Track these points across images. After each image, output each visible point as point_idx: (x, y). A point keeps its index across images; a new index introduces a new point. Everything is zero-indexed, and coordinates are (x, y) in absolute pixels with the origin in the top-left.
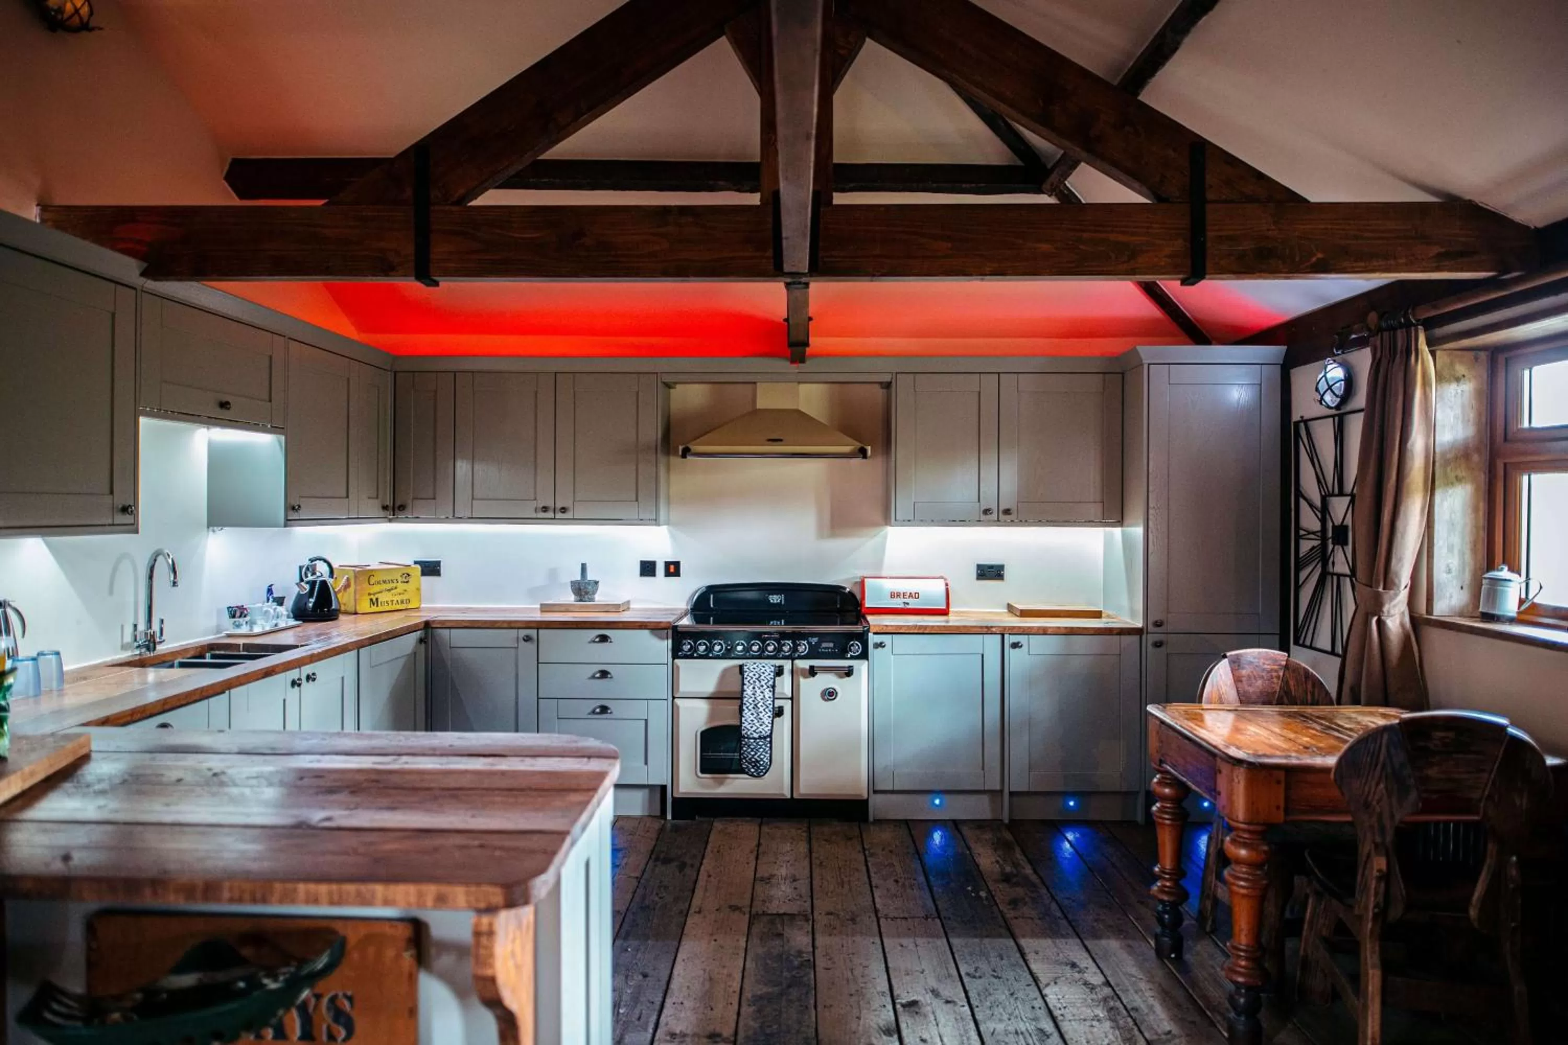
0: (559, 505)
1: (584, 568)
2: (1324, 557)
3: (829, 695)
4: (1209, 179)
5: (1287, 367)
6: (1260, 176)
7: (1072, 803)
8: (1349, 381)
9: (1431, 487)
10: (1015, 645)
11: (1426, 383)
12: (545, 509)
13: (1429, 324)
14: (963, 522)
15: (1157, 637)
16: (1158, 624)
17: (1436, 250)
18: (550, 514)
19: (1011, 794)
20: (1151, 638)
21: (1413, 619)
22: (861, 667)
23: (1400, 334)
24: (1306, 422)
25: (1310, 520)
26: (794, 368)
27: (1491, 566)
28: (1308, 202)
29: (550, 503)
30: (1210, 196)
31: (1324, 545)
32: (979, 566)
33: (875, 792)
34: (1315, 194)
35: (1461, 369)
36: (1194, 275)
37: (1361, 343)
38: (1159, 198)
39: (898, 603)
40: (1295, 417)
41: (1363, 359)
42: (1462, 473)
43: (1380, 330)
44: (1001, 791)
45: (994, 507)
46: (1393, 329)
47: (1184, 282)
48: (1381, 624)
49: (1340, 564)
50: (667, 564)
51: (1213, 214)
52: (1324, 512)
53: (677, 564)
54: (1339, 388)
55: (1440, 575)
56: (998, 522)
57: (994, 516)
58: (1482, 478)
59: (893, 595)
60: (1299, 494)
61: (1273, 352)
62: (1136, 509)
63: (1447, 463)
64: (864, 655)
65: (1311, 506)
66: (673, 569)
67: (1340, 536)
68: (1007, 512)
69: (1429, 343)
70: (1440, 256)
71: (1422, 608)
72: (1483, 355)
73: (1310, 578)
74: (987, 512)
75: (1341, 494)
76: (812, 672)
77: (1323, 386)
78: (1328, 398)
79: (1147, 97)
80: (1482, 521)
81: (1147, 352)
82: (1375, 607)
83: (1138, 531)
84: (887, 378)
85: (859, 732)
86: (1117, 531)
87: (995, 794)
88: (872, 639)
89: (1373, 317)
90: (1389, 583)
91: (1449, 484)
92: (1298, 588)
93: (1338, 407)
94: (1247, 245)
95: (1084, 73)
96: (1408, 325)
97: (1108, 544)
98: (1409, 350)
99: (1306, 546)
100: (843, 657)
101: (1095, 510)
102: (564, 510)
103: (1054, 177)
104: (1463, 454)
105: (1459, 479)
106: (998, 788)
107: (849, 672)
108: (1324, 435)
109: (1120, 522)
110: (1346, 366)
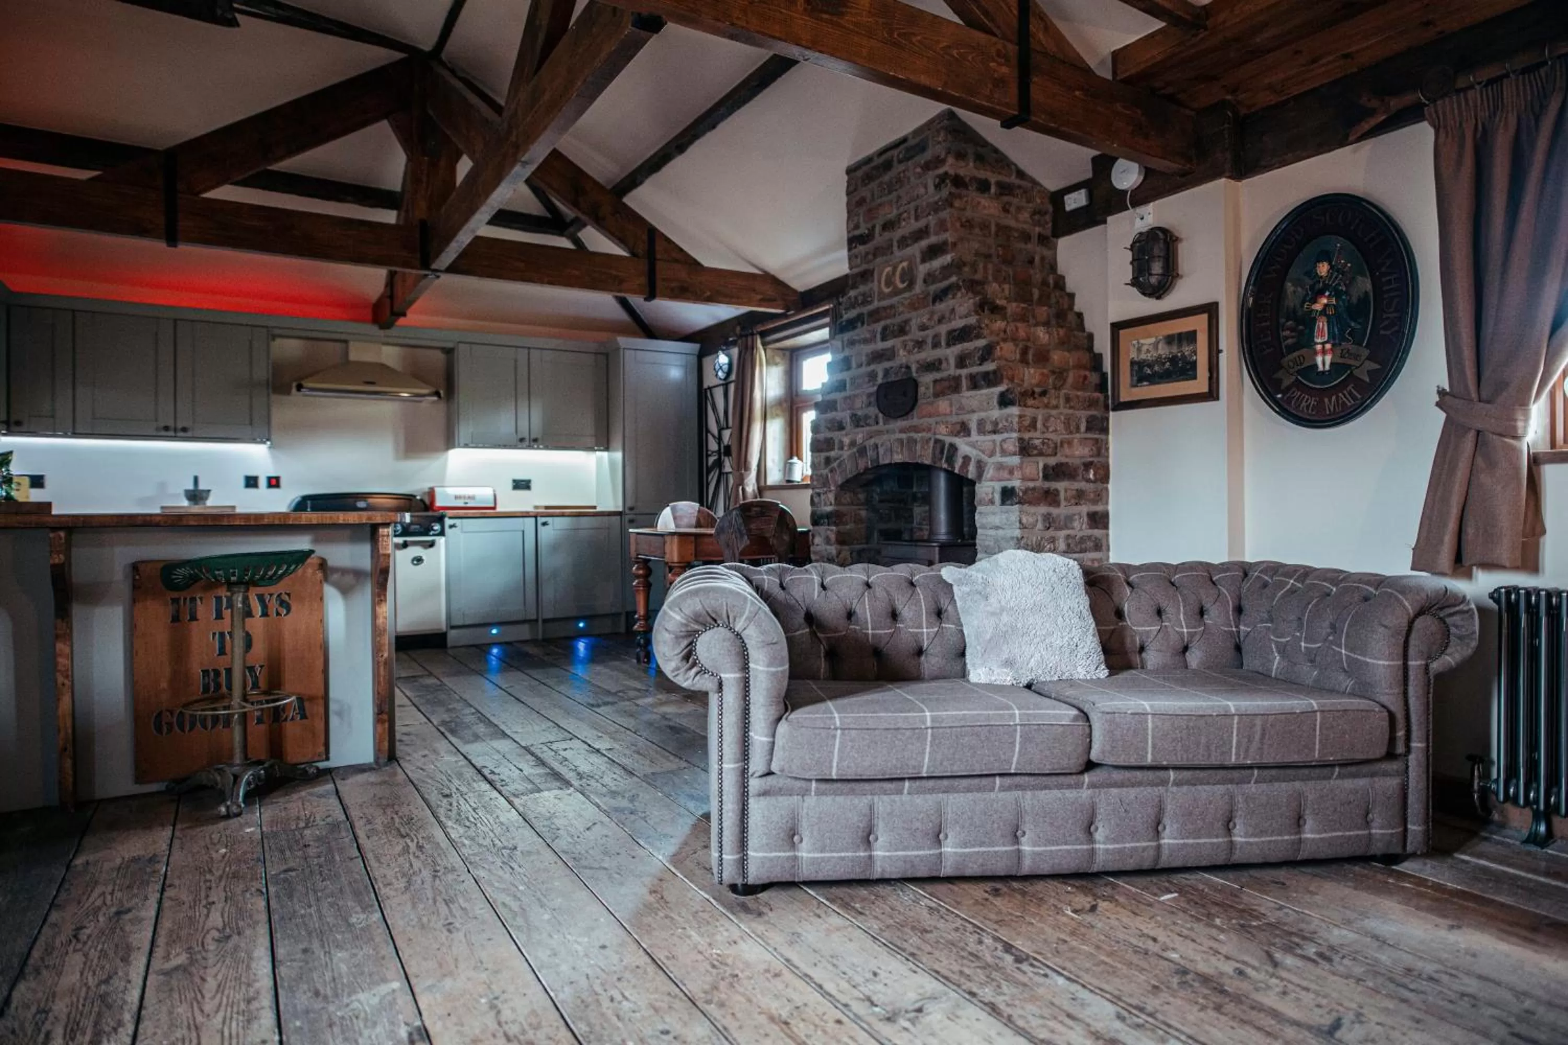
0: (180, 426)
1: (196, 479)
2: (719, 464)
3: (418, 560)
4: (658, 248)
5: (701, 356)
6: (681, 250)
7: (581, 625)
8: (730, 364)
9: (765, 418)
10: (544, 524)
11: (761, 365)
12: (166, 428)
13: (763, 334)
14: (505, 446)
15: (631, 517)
16: (631, 509)
17: (759, 297)
18: (172, 433)
19: (545, 621)
20: (627, 518)
21: (759, 488)
22: (441, 541)
23: (750, 339)
24: (710, 388)
25: (713, 446)
26: (382, 333)
27: (791, 458)
28: (701, 266)
29: (171, 423)
30: (658, 256)
31: (720, 458)
32: (514, 481)
33: (453, 627)
34: (707, 262)
35: (778, 359)
36: (651, 296)
37: (734, 343)
38: (634, 254)
39: (460, 503)
40: (705, 386)
41: (735, 351)
42: (779, 412)
43: (741, 336)
44: (537, 620)
45: (526, 435)
46: (746, 336)
47: (646, 299)
48: (743, 490)
49: (727, 468)
50: (270, 479)
51: (659, 265)
52: (719, 439)
53: (277, 479)
54: (725, 368)
55: (770, 464)
56: (530, 447)
57: (527, 443)
58: (787, 414)
59: (457, 497)
60: (708, 431)
61: (694, 347)
62: (617, 441)
63: (772, 407)
64: (442, 533)
65: (713, 436)
66: (274, 482)
67: (728, 451)
68: (535, 440)
69: (764, 344)
70: (761, 300)
71: (762, 484)
72: (788, 353)
73: (713, 477)
74: (522, 440)
75: (728, 428)
76: (405, 545)
77: (717, 367)
78: (720, 374)
79: (627, 200)
80: (788, 437)
81: (623, 341)
82: (741, 481)
83: (618, 455)
84: (450, 345)
85: (439, 585)
86: (605, 455)
87: (532, 622)
88: (448, 522)
89: (738, 329)
90: (747, 468)
91: (773, 418)
92: (708, 484)
93: (725, 379)
94: (674, 285)
95: (595, 183)
96: (752, 334)
97: (599, 462)
98: (753, 347)
99: (711, 460)
100: (427, 534)
101: (590, 441)
102: (184, 430)
103: (571, 230)
104: (779, 403)
105: (777, 415)
106: (534, 617)
107: (432, 544)
108: (719, 394)
109: (607, 449)
110: (728, 355)
